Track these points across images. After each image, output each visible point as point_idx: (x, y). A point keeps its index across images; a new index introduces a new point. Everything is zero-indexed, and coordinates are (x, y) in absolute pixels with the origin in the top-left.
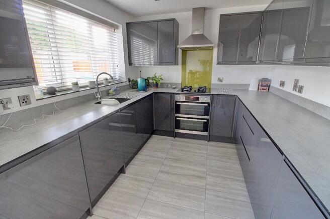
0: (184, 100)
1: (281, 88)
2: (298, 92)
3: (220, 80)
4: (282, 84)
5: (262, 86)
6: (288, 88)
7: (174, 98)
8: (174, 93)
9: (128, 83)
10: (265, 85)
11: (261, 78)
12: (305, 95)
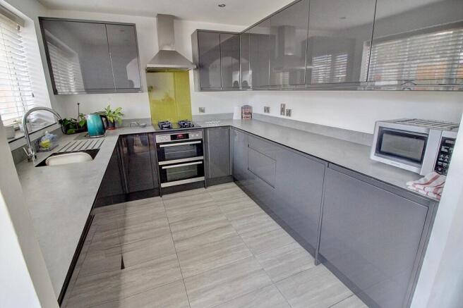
0: (170, 141)
1: (266, 114)
2: (287, 115)
3: (202, 110)
4: (267, 110)
5: (245, 114)
6: (275, 112)
7: (154, 140)
8: (152, 133)
9: (58, 126)
10: (247, 113)
11: (242, 105)
12: (294, 117)
